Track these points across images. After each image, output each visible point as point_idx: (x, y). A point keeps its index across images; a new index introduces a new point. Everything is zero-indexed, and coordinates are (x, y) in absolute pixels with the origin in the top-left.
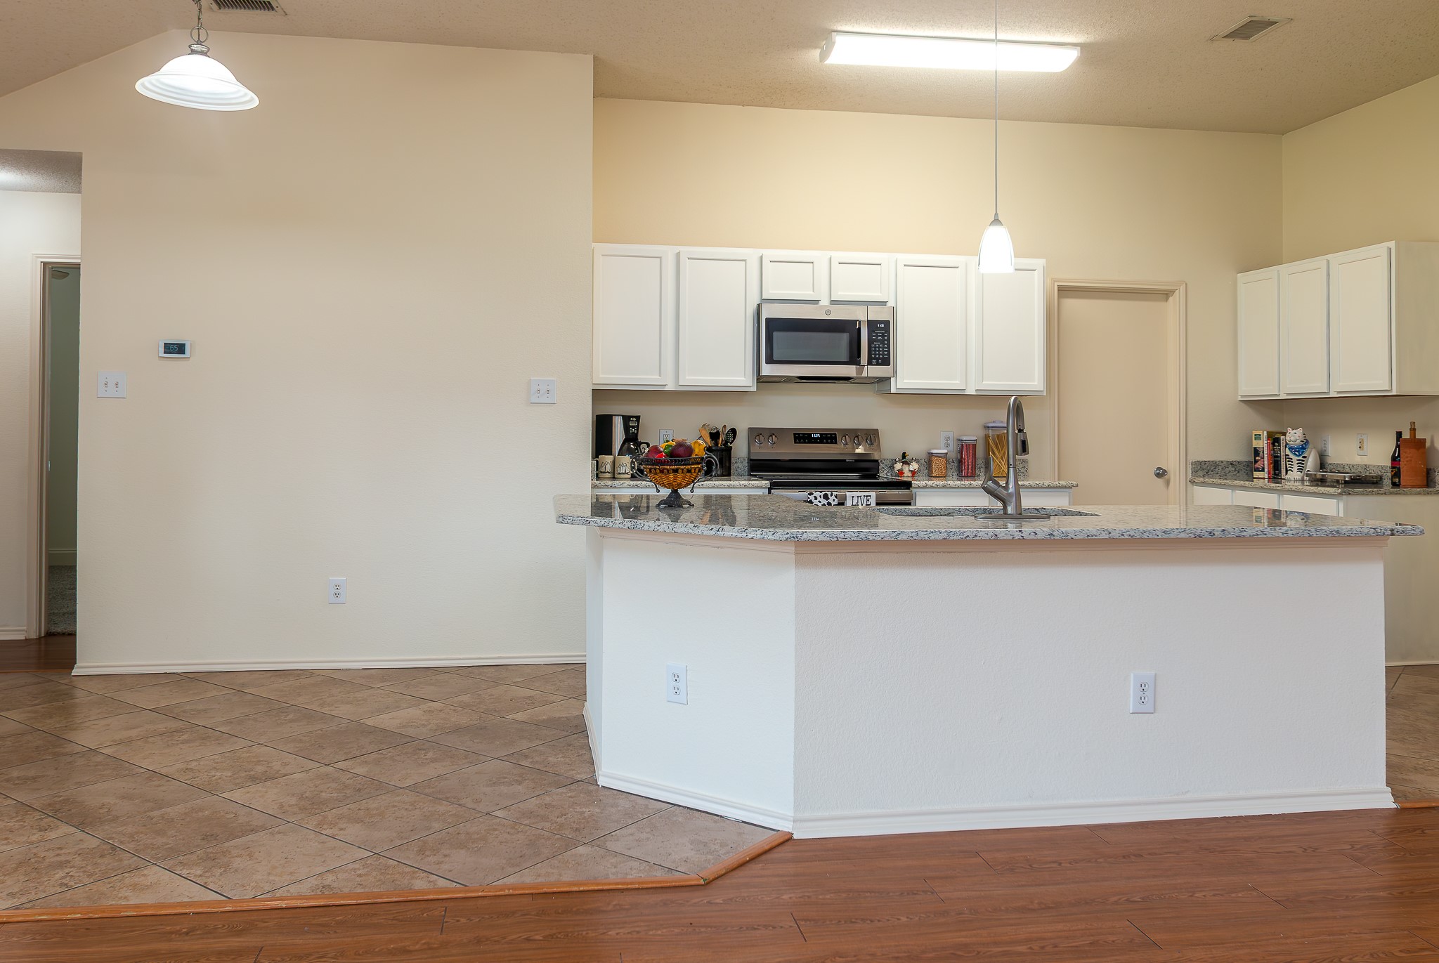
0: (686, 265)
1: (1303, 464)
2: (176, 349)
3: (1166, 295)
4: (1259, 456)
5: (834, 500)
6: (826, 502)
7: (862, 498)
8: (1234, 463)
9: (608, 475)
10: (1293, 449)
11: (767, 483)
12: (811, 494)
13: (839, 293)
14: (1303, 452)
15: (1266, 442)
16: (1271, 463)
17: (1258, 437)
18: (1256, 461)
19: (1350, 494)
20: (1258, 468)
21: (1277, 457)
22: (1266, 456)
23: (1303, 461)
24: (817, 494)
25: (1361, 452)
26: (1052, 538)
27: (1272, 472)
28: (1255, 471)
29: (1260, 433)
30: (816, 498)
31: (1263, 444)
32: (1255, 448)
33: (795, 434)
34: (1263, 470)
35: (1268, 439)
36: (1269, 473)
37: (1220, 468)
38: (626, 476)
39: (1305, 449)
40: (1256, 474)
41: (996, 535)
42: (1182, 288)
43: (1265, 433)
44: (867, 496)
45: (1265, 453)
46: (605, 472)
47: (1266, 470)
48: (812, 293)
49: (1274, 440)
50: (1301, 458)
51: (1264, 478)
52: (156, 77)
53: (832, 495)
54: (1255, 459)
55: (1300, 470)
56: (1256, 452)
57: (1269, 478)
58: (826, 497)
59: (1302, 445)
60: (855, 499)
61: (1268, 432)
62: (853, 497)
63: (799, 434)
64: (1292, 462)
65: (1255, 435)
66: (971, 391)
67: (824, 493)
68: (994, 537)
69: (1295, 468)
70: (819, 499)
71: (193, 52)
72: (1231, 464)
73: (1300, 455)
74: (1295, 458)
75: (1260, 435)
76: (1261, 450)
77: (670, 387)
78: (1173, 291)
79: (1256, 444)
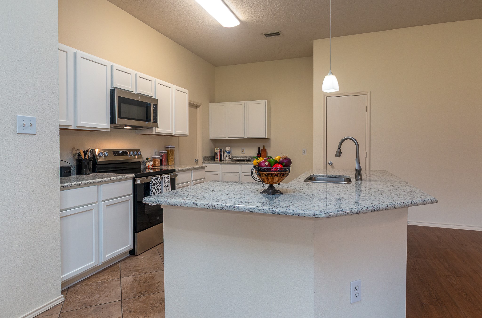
24: (154, 178)
25: (243, 153)
33: (113, 152)
63: (114, 151)
67: (156, 177)
69: (228, 157)
70: (155, 180)
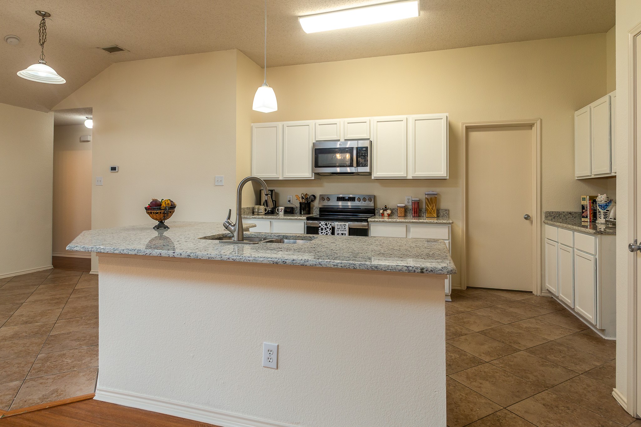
0: (286, 129)
1: (607, 214)
2: (113, 169)
3: (530, 126)
4: (584, 209)
5: (330, 226)
6: (326, 227)
7: (342, 226)
8: (572, 213)
9: (256, 213)
10: (601, 206)
11: (305, 218)
12: (320, 223)
13: (348, 136)
14: (606, 208)
15: (588, 202)
16: (592, 214)
17: (584, 199)
18: (583, 212)
19: (602, 234)
20: (584, 216)
21: (594, 210)
22: (588, 209)
23: (607, 213)
26: (189, 257)
27: (592, 218)
28: (583, 217)
29: (585, 197)
30: (322, 225)
31: (587, 203)
32: (582, 205)
34: (587, 217)
35: (590, 200)
36: (590, 219)
37: (562, 215)
38: (261, 214)
39: (608, 206)
40: (583, 219)
41: (161, 254)
42: (539, 122)
43: (588, 197)
44: (344, 225)
45: (588, 208)
46: (255, 212)
47: (588, 217)
48: (336, 137)
49: (593, 200)
50: (605, 211)
51: (587, 222)
52: (25, 71)
53: (329, 224)
54: (582, 211)
55: (605, 218)
56: (583, 207)
57: (590, 222)
58: (326, 225)
59: (606, 204)
60: (339, 226)
61: (590, 197)
62: (338, 225)
64: (601, 213)
65: (583, 198)
66: (410, 177)
68: (159, 255)
71: (40, 63)
72: (570, 213)
73: (604, 209)
74: (602, 211)
75: (585, 198)
76: (586, 206)
77: (281, 178)
78: (534, 124)
79: (583, 203)
